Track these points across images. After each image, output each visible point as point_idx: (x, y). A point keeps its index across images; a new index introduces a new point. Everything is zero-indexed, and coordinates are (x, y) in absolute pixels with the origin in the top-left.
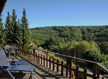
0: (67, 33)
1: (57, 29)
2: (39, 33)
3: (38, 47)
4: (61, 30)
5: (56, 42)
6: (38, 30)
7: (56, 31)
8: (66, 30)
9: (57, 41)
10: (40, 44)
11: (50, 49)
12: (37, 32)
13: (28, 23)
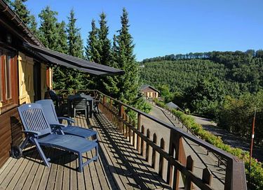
0: (249, 71)
1: (221, 59)
2: (174, 69)
3: (166, 101)
4: (233, 62)
5: (212, 93)
6: (171, 62)
7: (217, 65)
8: (247, 62)
9: (217, 90)
10: (172, 95)
11: (195, 109)
12: (169, 68)
13: (132, 45)
